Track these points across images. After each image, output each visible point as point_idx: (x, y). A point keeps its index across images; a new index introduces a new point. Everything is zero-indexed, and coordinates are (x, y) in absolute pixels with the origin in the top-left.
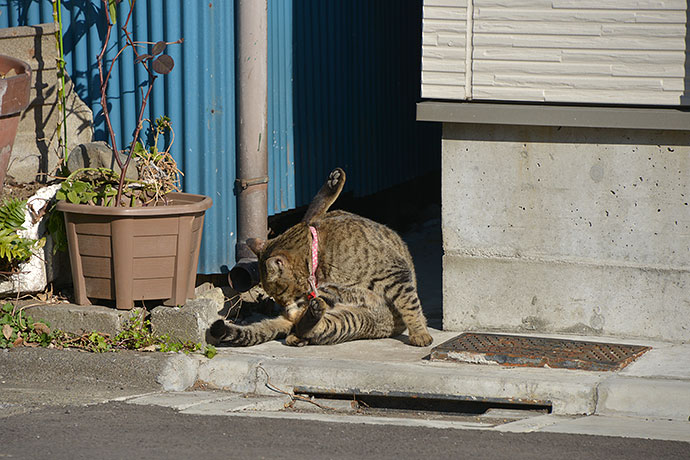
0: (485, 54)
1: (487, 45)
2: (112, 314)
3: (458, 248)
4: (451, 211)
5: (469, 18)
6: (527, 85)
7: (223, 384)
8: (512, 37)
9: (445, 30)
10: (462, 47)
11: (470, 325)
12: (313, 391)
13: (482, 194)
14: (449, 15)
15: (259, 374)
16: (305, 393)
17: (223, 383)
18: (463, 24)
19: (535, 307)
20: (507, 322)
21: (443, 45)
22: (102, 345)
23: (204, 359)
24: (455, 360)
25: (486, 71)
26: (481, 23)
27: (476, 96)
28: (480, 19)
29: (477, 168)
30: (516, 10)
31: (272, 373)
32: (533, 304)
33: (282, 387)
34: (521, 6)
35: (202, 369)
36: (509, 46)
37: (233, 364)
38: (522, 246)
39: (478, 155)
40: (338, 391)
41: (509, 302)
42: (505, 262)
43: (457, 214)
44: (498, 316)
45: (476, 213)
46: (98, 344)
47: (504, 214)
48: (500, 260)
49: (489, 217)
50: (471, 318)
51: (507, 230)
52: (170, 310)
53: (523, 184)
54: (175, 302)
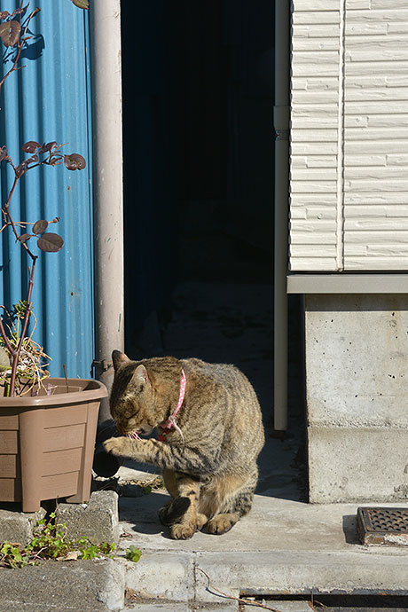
0: (358, 225)
1: (360, 216)
2: (22, 519)
3: (324, 419)
4: (317, 382)
5: (339, 190)
6: (402, 254)
7: (156, 592)
8: (385, 207)
9: (314, 204)
10: (332, 219)
11: (339, 497)
12: (263, 593)
13: (349, 364)
14: (318, 188)
15: (198, 578)
16: (253, 596)
17: (156, 590)
18: (334, 196)
19: (407, 475)
20: (378, 492)
21: (313, 218)
22: (18, 558)
23: (130, 564)
24: (393, 544)
25: (358, 242)
26: (352, 195)
27: (348, 267)
28: (351, 191)
29: (343, 339)
30: (388, 181)
31: (213, 576)
32: (405, 472)
33: (226, 591)
34: (393, 177)
35: (130, 576)
36: (382, 216)
37: (166, 567)
38: (392, 414)
39: (344, 326)
40: (293, 591)
41: (379, 471)
42: (375, 431)
43: (323, 385)
44: (368, 485)
45: (342, 383)
46: (13, 557)
47: (373, 383)
48: (369, 430)
49: (357, 387)
50: (340, 490)
51: (376, 399)
52: (78, 508)
53: (392, 352)
54: (82, 498)
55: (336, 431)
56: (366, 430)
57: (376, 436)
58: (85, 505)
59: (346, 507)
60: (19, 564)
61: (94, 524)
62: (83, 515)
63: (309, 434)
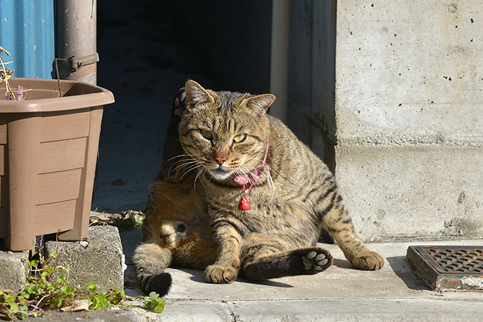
3: (357, 135)
4: (348, 88)
11: (372, 235)
13: (392, 62)
19: (462, 206)
20: (423, 228)
23: (151, 316)
24: (473, 288)
29: (385, 29)
32: (460, 201)
38: (446, 127)
39: (387, 12)
41: (427, 200)
42: (422, 150)
43: (356, 91)
44: (411, 220)
45: (383, 88)
46: (9, 307)
47: (423, 88)
48: (414, 148)
49: (402, 92)
50: (374, 226)
51: (427, 108)
52: (77, 246)
53: (449, 47)
54: (80, 234)
55: (372, 150)
56: (411, 149)
57: (423, 156)
58: (85, 243)
59: (385, 248)
60: (19, 316)
61: (98, 266)
62: (85, 255)
63: (337, 155)
